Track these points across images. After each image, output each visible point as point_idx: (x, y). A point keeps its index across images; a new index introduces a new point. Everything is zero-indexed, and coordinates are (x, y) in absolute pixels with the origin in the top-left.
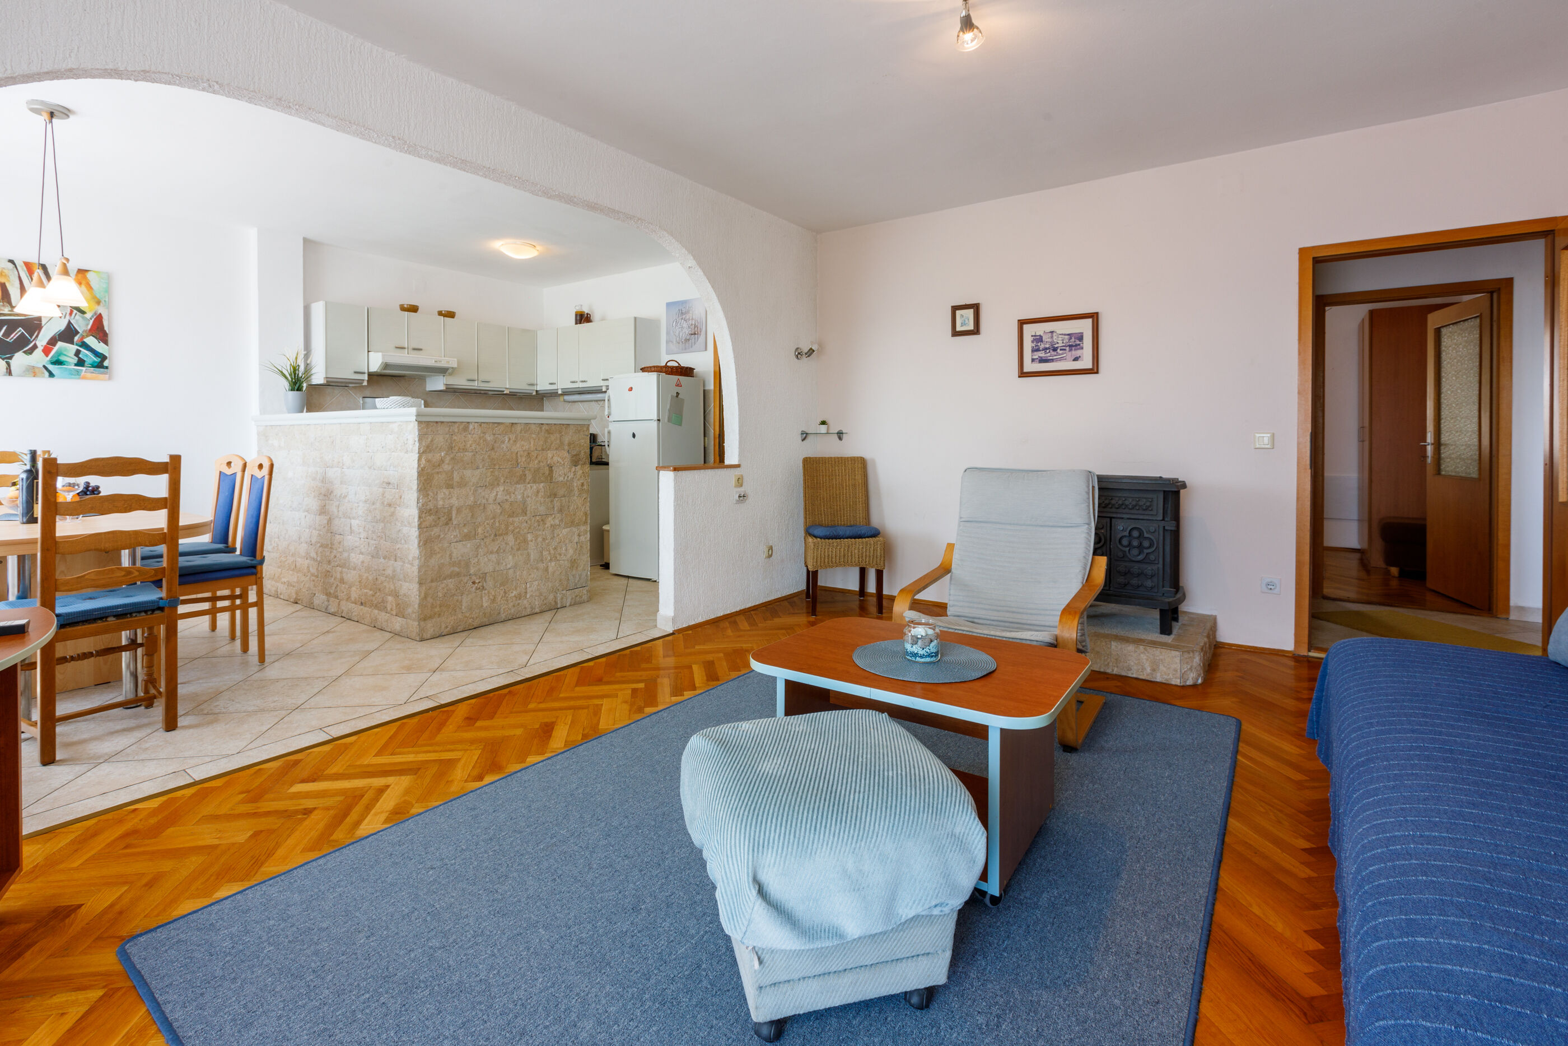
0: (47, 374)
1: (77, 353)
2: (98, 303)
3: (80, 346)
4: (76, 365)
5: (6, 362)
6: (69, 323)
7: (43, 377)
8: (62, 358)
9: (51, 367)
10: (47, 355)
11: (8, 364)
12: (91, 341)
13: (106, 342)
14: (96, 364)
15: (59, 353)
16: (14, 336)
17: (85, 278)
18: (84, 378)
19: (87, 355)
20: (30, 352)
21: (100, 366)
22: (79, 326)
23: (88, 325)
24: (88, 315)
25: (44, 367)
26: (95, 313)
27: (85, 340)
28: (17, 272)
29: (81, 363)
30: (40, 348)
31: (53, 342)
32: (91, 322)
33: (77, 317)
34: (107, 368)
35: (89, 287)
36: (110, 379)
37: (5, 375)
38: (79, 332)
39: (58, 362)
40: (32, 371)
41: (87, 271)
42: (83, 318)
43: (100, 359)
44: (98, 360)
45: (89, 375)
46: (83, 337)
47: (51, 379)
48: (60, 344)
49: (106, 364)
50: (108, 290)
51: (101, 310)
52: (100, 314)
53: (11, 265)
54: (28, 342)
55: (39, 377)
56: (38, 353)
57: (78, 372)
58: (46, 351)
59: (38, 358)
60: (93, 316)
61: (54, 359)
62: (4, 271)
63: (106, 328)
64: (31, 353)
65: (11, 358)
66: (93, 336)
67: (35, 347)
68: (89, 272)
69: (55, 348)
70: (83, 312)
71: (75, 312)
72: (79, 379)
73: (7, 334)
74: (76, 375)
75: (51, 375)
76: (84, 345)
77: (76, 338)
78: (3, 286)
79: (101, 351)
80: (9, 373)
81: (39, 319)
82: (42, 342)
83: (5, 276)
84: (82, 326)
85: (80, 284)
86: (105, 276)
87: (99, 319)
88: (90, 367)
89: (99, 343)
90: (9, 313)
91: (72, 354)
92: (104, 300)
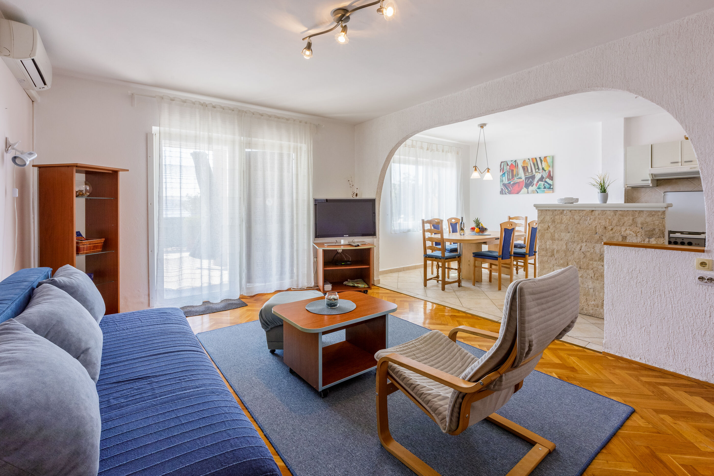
0: (536, 192)
1: (544, 184)
2: (549, 167)
4: (544, 189)
6: (542, 175)
8: (540, 187)
9: (537, 190)
11: (528, 190)
12: (548, 180)
13: (552, 180)
15: (539, 185)
16: (529, 181)
17: (546, 159)
18: (546, 193)
19: (546, 185)
20: (532, 186)
21: (550, 188)
23: (547, 175)
24: (547, 172)
28: (530, 162)
29: (545, 188)
30: (535, 184)
31: (538, 182)
35: (547, 162)
36: (553, 192)
39: (539, 188)
40: (533, 192)
41: (547, 157)
42: (545, 173)
44: (549, 186)
45: (547, 191)
46: (545, 179)
47: (537, 194)
48: (540, 182)
49: (552, 187)
50: (553, 162)
51: (550, 169)
53: (529, 160)
54: (532, 183)
56: (534, 185)
58: (536, 185)
59: (534, 188)
63: (552, 175)
65: (528, 188)
66: (548, 178)
67: (534, 184)
69: (539, 184)
70: (545, 171)
71: (543, 171)
72: (544, 193)
73: (527, 181)
74: (544, 192)
75: (537, 192)
76: (546, 182)
77: (544, 180)
78: (527, 167)
79: (550, 183)
80: (528, 193)
81: (535, 175)
82: (535, 182)
83: (527, 164)
84: (545, 175)
85: (545, 162)
86: (551, 157)
87: (550, 172)
88: (547, 189)
89: (550, 180)
90: (528, 175)
91: (542, 185)
92: (551, 165)
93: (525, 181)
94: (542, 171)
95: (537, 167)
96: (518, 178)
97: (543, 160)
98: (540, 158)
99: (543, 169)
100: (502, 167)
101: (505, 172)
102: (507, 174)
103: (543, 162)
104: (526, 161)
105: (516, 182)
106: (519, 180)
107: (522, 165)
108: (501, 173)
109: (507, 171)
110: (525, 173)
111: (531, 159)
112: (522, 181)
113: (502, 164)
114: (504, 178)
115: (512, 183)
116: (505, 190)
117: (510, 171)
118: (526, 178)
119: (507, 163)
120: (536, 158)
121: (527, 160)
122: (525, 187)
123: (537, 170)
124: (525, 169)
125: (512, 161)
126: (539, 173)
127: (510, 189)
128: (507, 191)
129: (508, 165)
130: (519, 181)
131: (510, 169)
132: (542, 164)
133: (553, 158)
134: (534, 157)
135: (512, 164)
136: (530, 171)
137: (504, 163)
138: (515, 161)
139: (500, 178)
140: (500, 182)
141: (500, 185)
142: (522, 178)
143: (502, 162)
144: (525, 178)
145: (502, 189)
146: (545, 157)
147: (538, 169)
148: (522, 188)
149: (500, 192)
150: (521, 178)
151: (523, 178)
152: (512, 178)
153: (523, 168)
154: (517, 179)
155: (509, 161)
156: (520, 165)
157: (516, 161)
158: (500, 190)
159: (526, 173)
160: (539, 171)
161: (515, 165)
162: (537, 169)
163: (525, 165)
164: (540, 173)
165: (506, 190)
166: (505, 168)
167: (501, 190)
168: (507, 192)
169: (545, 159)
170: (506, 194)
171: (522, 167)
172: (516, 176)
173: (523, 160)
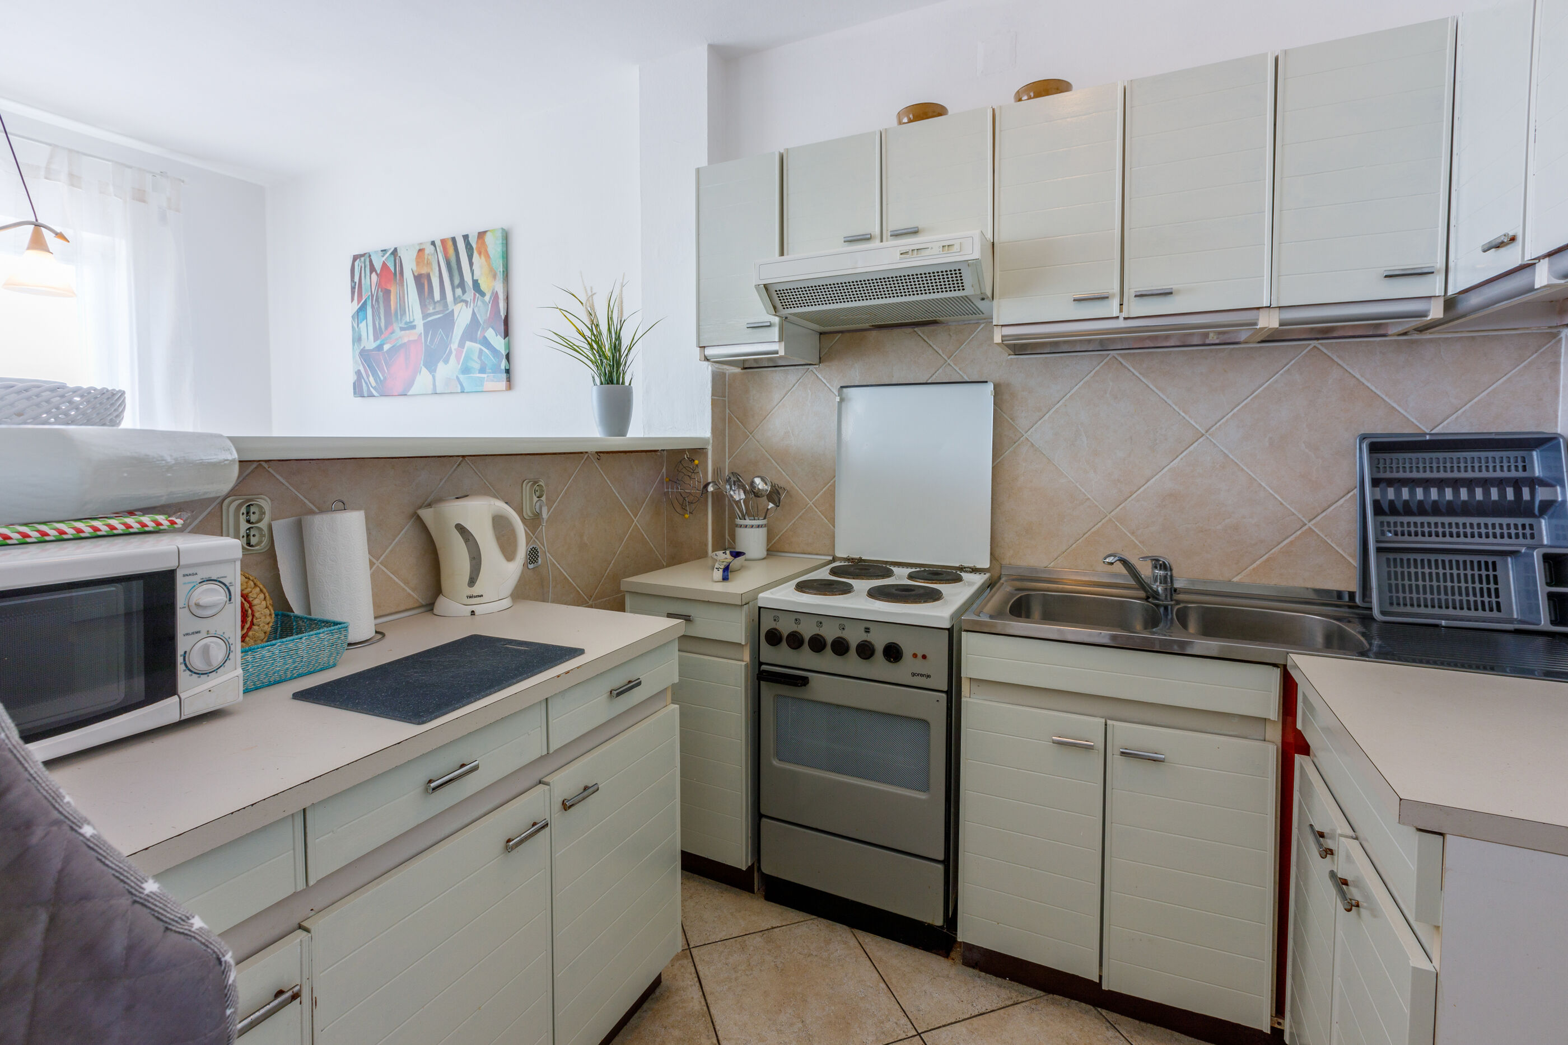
0: (459, 388)
1: (480, 352)
2: (496, 275)
3: (482, 344)
4: (480, 372)
6: (473, 312)
7: (457, 392)
8: (470, 364)
9: (462, 378)
10: (459, 364)
11: (434, 377)
12: (491, 334)
13: (505, 335)
14: (495, 368)
15: (467, 358)
16: (437, 340)
17: (484, 243)
18: (486, 390)
19: (488, 357)
20: (446, 361)
21: (498, 370)
22: (481, 316)
23: (487, 311)
24: (487, 298)
26: (493, 293)
27: (485, 334)
28: (437, 256)
29: (482, 368)
30: (454, 353)
31: (462, 343)
32: (490, 305)
33: (479, 302)
35: (488, 256)
36: (509, 388)
37: (432, 394)
38: (480, 324)
39: (466, 371)
40: (449, 386)
41: (485, 232)
42: (484, 302)
43: (498, 360)
44: (495, 361)
45: (490, 385)
46: (484, 331)
47: (462, 395)
48: (468, 344)
49: (504, 366)
51: (499, 286)
52: (497, 291)
53: (432, 247)
54: (447, 347)
56: (453, 358)
57: (481, 381)
58: (458, 358)
59: (453, 368)
60: (491, 298)
61: (464, 367)
62: (429, 257)
63: (503, 315)
65: (435, 371)
66: (492, 327)
67: (451, 352)
68: (487, 234)
69: (465, 350)
70: (483, 294)
71: (477, 295)
72: (483, 391)
73: (432, 340)
74: (479, 384)
75: (462, 389)
76: (486, 342)
77: (479, 333)
78: (428, 276)
79: (498, 348)
80: (434, 390)
81: (452, 313)
82: (454, 346)
83: (429, 264)
84: (483, 311)
85: (480, 254)
86: (499, 234)
87: (496, 299)
88: (490, 373)
89: (497, 335)
90: (433, 311)
91: (475, 357)
92: (499, 270)
93: (426, 341)
94: (475, 295)
95: (457, 281)
96: (402, 325)
97: (474, 245)
98: (466, 237)
99: (476, 286)
100: (357, 279)
101: (365, 301)
102: (373, 306)
103: (476, 254)
104: (427, 252)
105: (400, 342)
106: (406, 337)
107: (415, 269)
108: (355, 306)
109: (372, 296)
110: (423, 304)
111: (438, 243)
112: (416, 338)
113: (356, 263)
114: (363, 325)
115: (386, 347)
116: (368, 376)
117: (381, 294)
118: (427, 328)
119: (371, 261)
120: (454, 240)
121: (430, 249)
122: (423, 365)
123: (459, 291)
124: (424, 284)
125: (384, 251)
126: (464, 304)
127: (383, 373)
128: (374, 384)
129: (372, 269)
130: (406, 340)
131: (379, 285)
132: (471, 264)
133: (506, 238)
134: (447, 235)
135: (384, 264)
136: (437, 296)
137: (362, 259)
138: (395, 252)
139: (353, 327)
140: (354, 344)
141: (354, 357)
142: (414, 327)
143: (355, 258)
144: (424, 324)
145: (358, 373)
146: (481, 235)
147: (462, 285)
148: (417, 371)
149: (354, 384)
150: (412, 327)
151: (420, 326)
152: (386, 328)
153: (418, 279)
154: (402, 329)
155: (376, 252)
156: (409, 267)
157: (396, 250)
158: (352, 378)
159: (425, 305)
160: (465, 297)
161: (392, 269)
162: (458, 287)
163: (424, 271)
164: (466, 302)
165: (371, 379)
166: (366, 282)
167: (355, 378)
168: (374, 388)
169: (480, 241)
170: (371, 396)
171: (415, 277)
172: (399, 317)
173: (418, 248)
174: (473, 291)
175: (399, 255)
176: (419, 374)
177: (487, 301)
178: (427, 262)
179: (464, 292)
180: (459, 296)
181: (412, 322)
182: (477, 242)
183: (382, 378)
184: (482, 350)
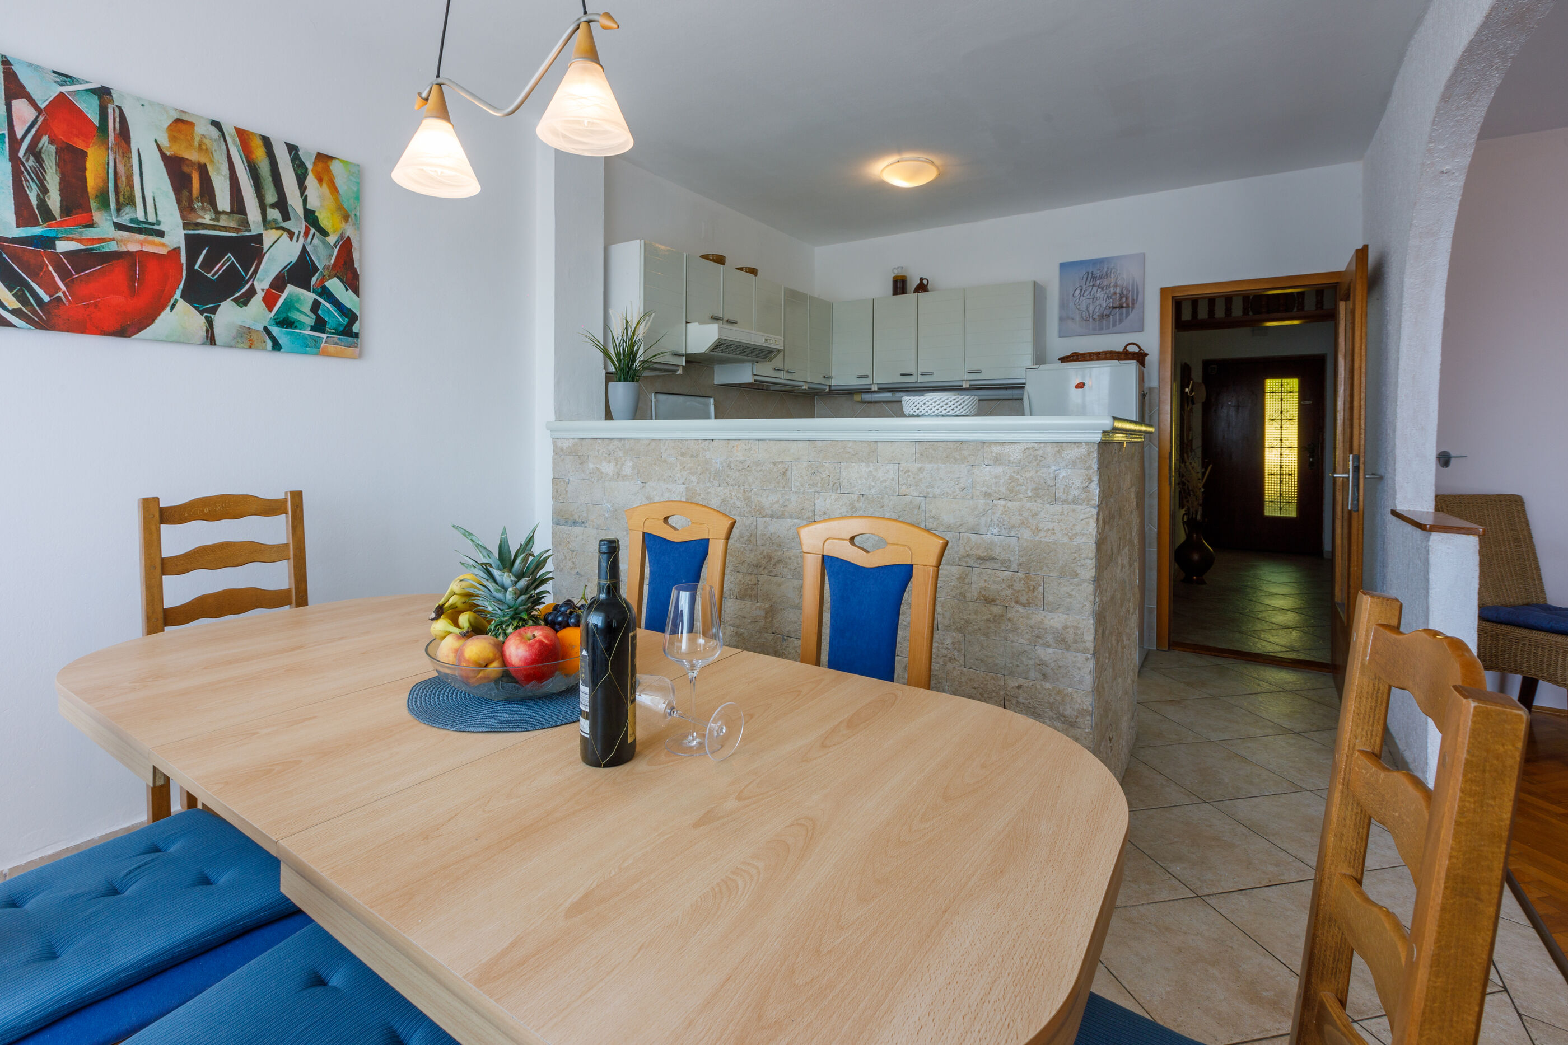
0: (269, 344)
1: (316, 306)
2: (346, 217)
3: (320, 295)
4: (313, 328)
5: (206, 317)
6: (304, 250)
7: (264, 349)
8: (295, 316)
9: (275, 331)
10: (271, 311)
11: (210, 322)
12: (335, 285)
13: (356, 291)
14: (341, 329)
15: (289, 305)
16: (219, 268)
17: (328, 170)
18: (325, 354)
19: (328, 312)
20: (244, 301)
21: (347, 331)
22: (319, 259)
23: (331, 256)
24: (332, 239)
25: (266, 329)
26: (342, 237)
27: (326, 284)
28: (224, 147)
29: (320, 325)
30: (260, 295)
31: (279, 284)
32: (336, 250)
33: (316, 241)
34: (357, 335)
35: (334, 189)
36: (360, 356)
37: (203, 344)
38: (319, 270)
39: (286, 323)
40: (246, 338)
41: (331, 158)
42: (325, 244)
43: (347, 320)
44: (343, 321)
45: (331, 348)
46: (323, 279)
47: (277, 354)
48: (290, 289)
49: (355, 329)
50: (358, 197)
51: (350, 232)
52: (348, 237)
53: (214, 132)
54: (242, 282)
55: (257, 349)
56: (257, 301)
57: (316, 341)
58: (269, 302)
59: (256, 312)
60: (338, 241)
61: (281, 317)
62: (206, 141)
63: (356, 265)
64: (245, 304)
65: (214, 311)
66: (338, 278)
67: (252, 292)
68: (334, 161)
69: (282, 295)
70: (324, 233)
71: (313, 230)
72: (318, 354)
73: (208, 264)
74: (312, 347)
75: (277, 346)
76: (325, 293)
77: (314, 279)
78: (203, 170)
79: (349, 306)
80: (211, 339)
81: (259, 238)
82: (262, 283)
83: (200, 150)
84: (323, 257)
85: (320, 180)
87: (346, 247)
88: (333, 333)
89: (347, 290)
90: (212, 223)
91: (307, 308)
92: (353, 213)
93: (191, 261)
94: (307, 229)
95: (271, 197)
96: (124, 219)
97: (310, 166)
98: (292, 149)
99: (310, 216)
103: (311, 181)
104: (198, 131)
105: (112, 247)
106: (133, 243)
107: (165, 142)
110: (186, 207)
111: (230, 131)
112: (164, 251)
115: (62, 246)
117: (49, 147)
118: (194, 243)
119: (15, 77)
120: (268, 142)
121: (205, 130)
122: (182, 296)
123: (274, 214)
124: (190, 176)
125: (63, 77)
126: (285, 236)
127: (51, 288)
128: (13, 303)
129: (16, 91)
130: (133, 248)
131: (43, 128)
132: (302, 188)
134: (252, 127)
135: (62, 101)
136: (224, 202)
138: (102, 93)
142: (161, 234)
144: (186, 236)
146: (323, 159)
147: (283, 207)
148: (159, 303)
150: (152, 230)
151: (175, 236)
152: (68, 211)
153: (173, 163)
154: (118, 226)
155: (39, 69)
156: (149, 136)
157: (107, 91)
159: (191, 210)
160: (286, 225)
161: (92, 118)
162: (273, 207)
163: (189, 153)
164: (291, 235)
165: (10, 294)
168: (20, 312)
169: (320, 165)
171: (165, 156)
172: (113, 205)
173: (176, 116)
174: (304, 223)
175: (116, 103)
176: (168, 309)
177: (332, 244)
178: (200, 145)
179: (286, 217)
180: (274, 220)
181: (153, 224)
182: (315, 164)
183: (46, 298)
184: (320, 303)
